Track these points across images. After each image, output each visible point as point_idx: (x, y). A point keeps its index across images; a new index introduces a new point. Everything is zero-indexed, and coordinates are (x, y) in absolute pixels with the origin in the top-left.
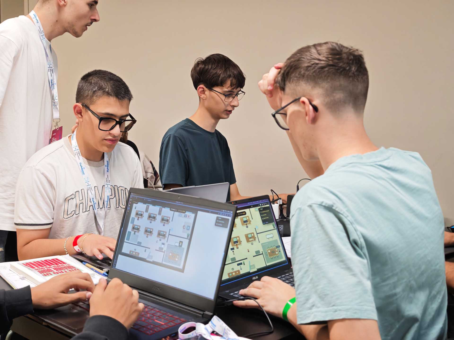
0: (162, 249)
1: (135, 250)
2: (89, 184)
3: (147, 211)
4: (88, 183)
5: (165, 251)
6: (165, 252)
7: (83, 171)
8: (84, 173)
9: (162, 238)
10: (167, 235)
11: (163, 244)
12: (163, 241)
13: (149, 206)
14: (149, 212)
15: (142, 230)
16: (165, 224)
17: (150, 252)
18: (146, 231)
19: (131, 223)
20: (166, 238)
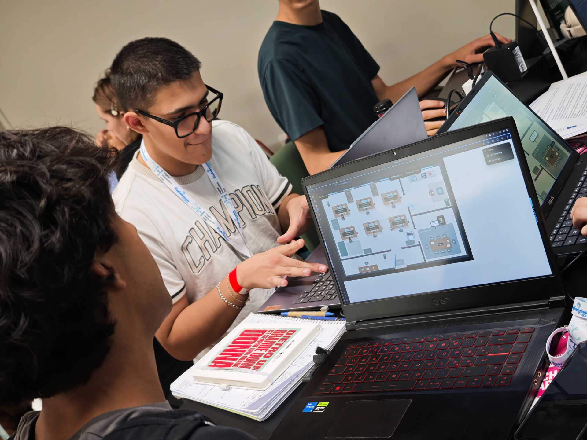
0: (413, 241)
1: (366, 263)
2: (202, 212)
3: (350, 199)
4: (200, 212)
5: (419, 242)
6: (421, 242)
7: (185, 198)
8: (187, 200)
9: (402, 226)
10: (408, 218)
11: (410, 234)
12: (406, 230)
13: (349, 191)
14: (355, 200)
15: (360, 231)
16: (395, 204)
17: (395, 256)
18: (368, 229)
19: (335, 230)
20: (410, 224)
